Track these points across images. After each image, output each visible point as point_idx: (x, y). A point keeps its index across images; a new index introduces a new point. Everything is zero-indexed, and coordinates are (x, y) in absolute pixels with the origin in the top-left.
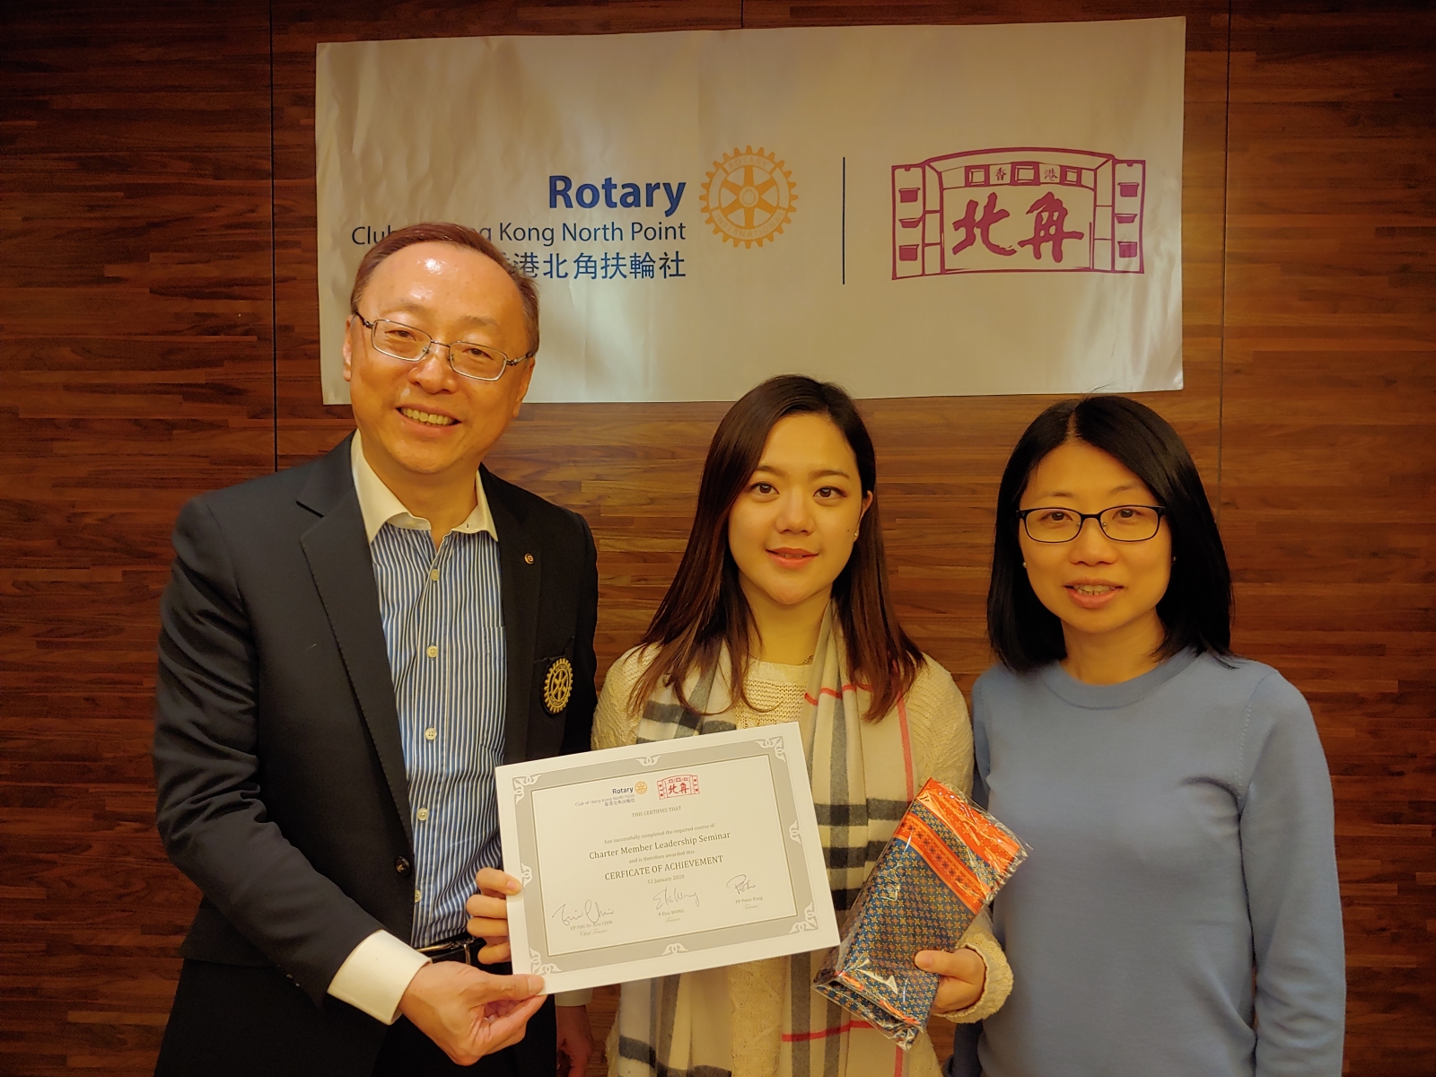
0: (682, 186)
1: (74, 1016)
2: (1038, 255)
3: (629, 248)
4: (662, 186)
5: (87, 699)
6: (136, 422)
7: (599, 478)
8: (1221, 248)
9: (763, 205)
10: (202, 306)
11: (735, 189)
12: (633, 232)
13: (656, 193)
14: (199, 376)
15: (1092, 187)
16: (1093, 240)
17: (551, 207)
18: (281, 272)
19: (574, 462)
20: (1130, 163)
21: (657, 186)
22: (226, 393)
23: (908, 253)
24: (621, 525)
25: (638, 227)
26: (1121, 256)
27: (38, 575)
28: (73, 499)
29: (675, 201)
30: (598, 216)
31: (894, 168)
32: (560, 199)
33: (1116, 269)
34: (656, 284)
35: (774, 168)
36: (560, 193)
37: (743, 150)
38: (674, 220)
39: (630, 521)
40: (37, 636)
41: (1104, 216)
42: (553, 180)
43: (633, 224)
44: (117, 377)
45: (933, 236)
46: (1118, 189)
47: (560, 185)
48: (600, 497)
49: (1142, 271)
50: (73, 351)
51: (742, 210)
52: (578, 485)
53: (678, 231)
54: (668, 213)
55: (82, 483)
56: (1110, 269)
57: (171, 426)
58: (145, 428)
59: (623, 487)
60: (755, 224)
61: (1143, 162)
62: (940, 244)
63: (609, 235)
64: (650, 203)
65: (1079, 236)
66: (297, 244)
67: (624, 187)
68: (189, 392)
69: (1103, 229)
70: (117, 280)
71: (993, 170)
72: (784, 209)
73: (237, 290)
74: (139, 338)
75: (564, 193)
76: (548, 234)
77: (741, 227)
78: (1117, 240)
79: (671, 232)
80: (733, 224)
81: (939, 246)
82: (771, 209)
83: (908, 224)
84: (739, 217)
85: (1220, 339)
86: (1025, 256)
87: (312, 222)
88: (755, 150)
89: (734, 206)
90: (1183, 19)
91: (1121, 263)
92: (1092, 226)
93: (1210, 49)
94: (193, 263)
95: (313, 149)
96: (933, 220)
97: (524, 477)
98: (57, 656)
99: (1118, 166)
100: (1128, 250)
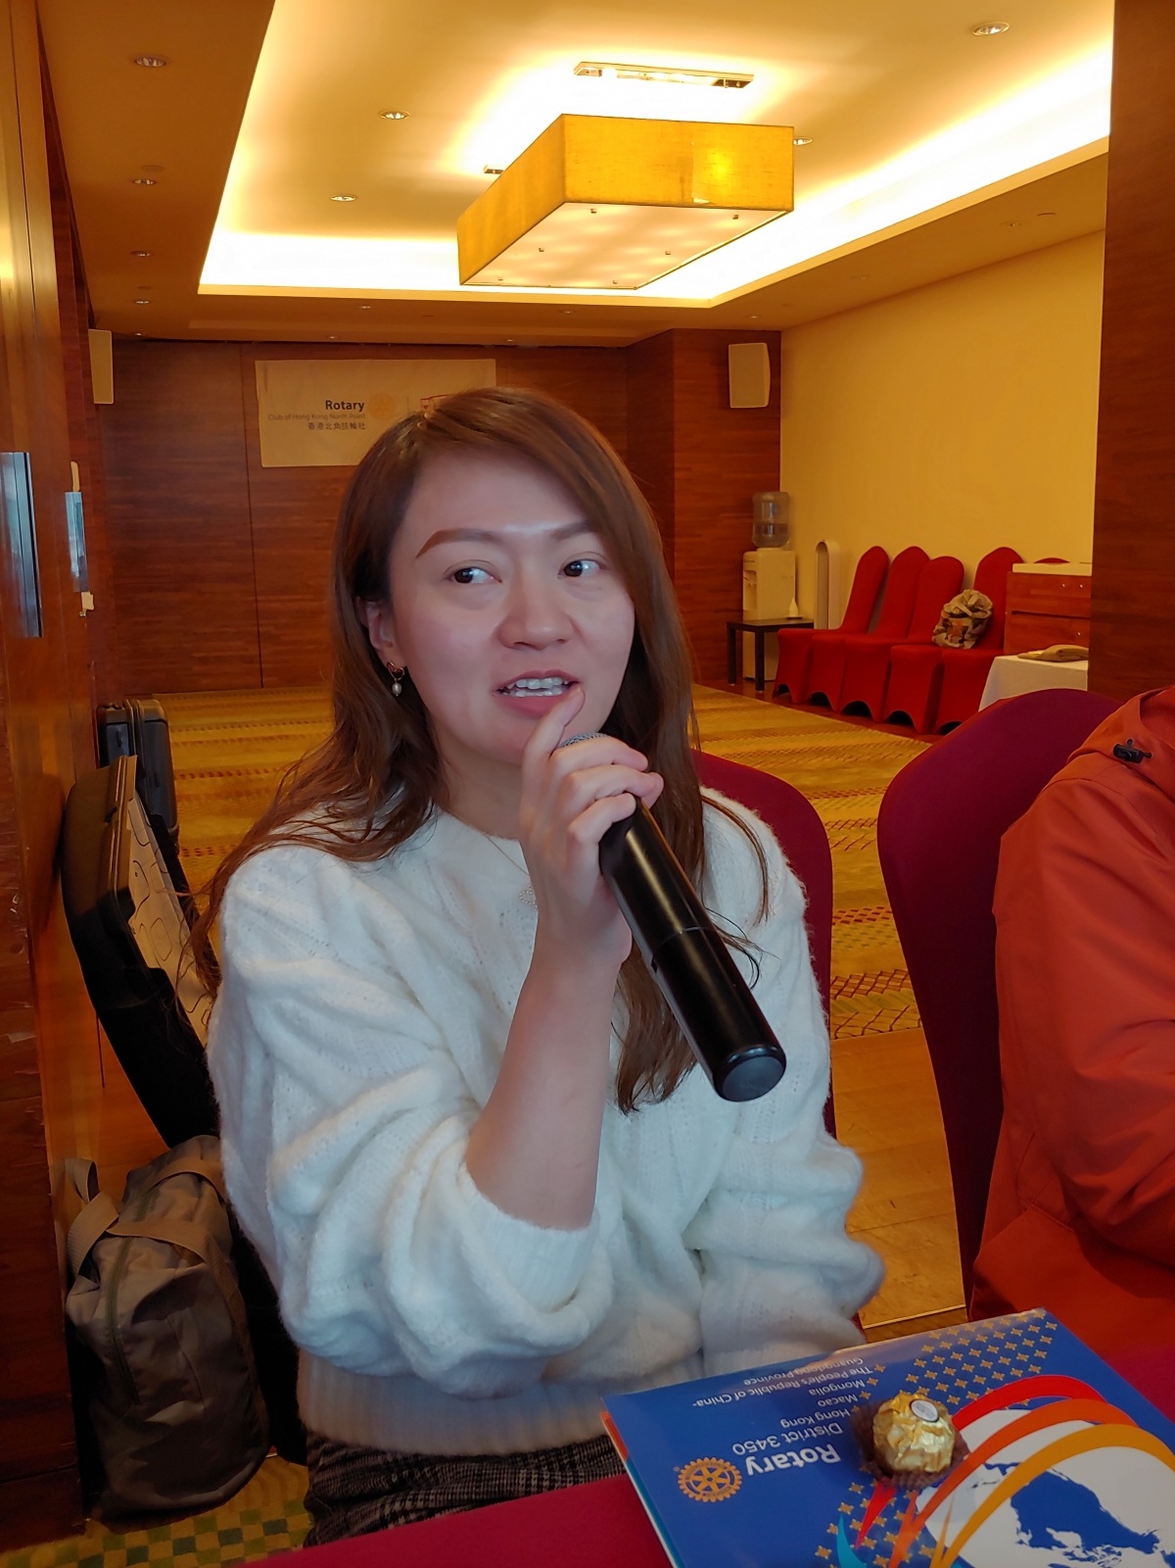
0: (363, 403)
3: (348, 421)
9: (387, 409)
11: (378, 404)
12: (349, 416)
17: (326, 409)
18: (248, 428)
21: (356, 404)
29: (362, 408)
30: (339, 412)
32: (329, 407)
38: (361, 413)
42: (327, 401)
53: (362, 416)
60: (384, 414)
63: (342, 417)
64: (354, 408)
77: (381, 415)
84: (380, 412)
89: (378, 409)
90: (494, 360)
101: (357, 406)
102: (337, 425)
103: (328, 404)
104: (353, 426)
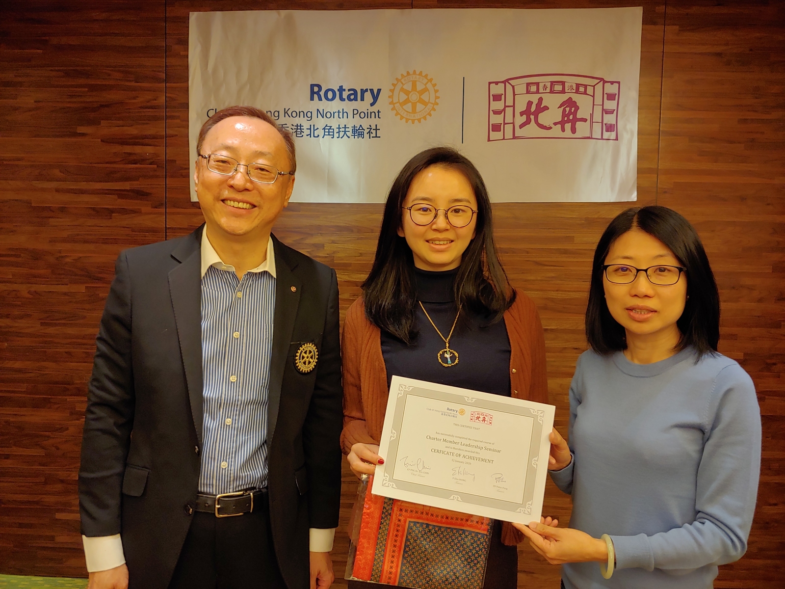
0: (379, 90)
1: (59, 516)
2: (563, 130)
3: (351, 122)
4: (369, 90)
5: (66, 353)
6: (93, 209)
7: (333, 242)
8: (658, 128)
9: (422, 101)
10: (128, 149)
11: (407, 93)
12: (354, 114)
13: (366, 94)
14: (127, 186)
15: (592, 95)
16: (592, 122)
17: (311, 100)
18: (169, 132)
19: (321, 233)
20: (612, 83)
21: (367, 90)
22: (140, 194)
23: (496, 128)
24: (345, 267)
25: (356, 112)
26: (606, 131)
27: (42, 288)
28: (60, 249)
29: (375, 98)
30: (335, 105)
31: (490, 83)
32: (316, 96)
33: (604, 138)
34: (365, 142)
35: (427, 83)
36: (315, 93)
37: (411, 72)
38: (375, 108)
39: (349, 265)
40: (40, 319)
41: (598, 110)
42: (312, 86)
43: (354, 110)
44: (83, 185)
45: (509, 119)
46: (605, 96)
47: (316, 89)
48: (334, 252)
49: (617, 139)
50: (61, 171)
51: (410, 104)
52: (323, 246)
53: (377, 114)
54: (372, 105)
55: (64, 240)
56: (600, 138)
57: (111, 211)
58: (97, 212)
59: (346, 247)
60: (417, 111)
61: (619, 83)
62: (513, 123)
63: (341, 116)
64: (362, 99)
65: (585, 120)
66: (178, 117)
67: (349, 90)
68: (121, 194)
69: (597, 117)
70: (83, 135)
71: (541, 85)
72: (432, 104)
73: (146, 141)
74: (96, 165)
75: (318, 93)
76: (309, 115)
77: (410, 113)
78: (604, 123)
79: (373, 114)
80: (405, 110)
81: (512, 125)
82: (425, 103)
83: (496, 112)
84: (408, 107)
85: (656, 175)
86: (556, 131)
87: (186, 106)
88: (418, 73)
89: (407, 101)
90: (641, 8)
91: (606, 135)
92: (592, 115)
93: (655, 23)
94: (123, 126)
95: (187, 67)
96: (509, 111)
97: (294, 241)
98: (51, 330)
99: (606, 84)
100: (610, 128)
101: (368, 96)
102: (328, 130)
103: (315, 91)
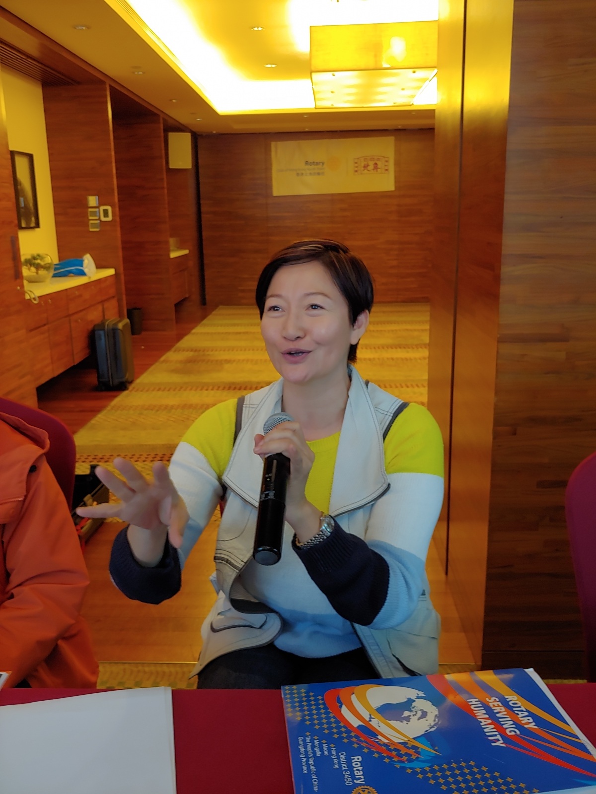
0: (324, 162)
3: (317, 171)
8: (399, 170)
17: (305, 165)
18: (267, 176)
30: (313, 167)
35: (337, 159)
37: (332, 157)
42: (306, 161)
43: (317, 168)
48: (313, 208)
49: (389, 173)
53: (324, 169)
54: (322, 166)
59: (317, 206)
60: (335, 167)
63: (314, 170)
67: (316, 162)
72: (339, 165)
76: (305, 170)
80: (331, 167)
82: (337, 165)
85: (400, 183)
88: (334, 157)
89: (331, 165)
95: (271, 158)
101: (321, 164)
102: (310, 174)
103: (307, 163)
104: (319, 174)
